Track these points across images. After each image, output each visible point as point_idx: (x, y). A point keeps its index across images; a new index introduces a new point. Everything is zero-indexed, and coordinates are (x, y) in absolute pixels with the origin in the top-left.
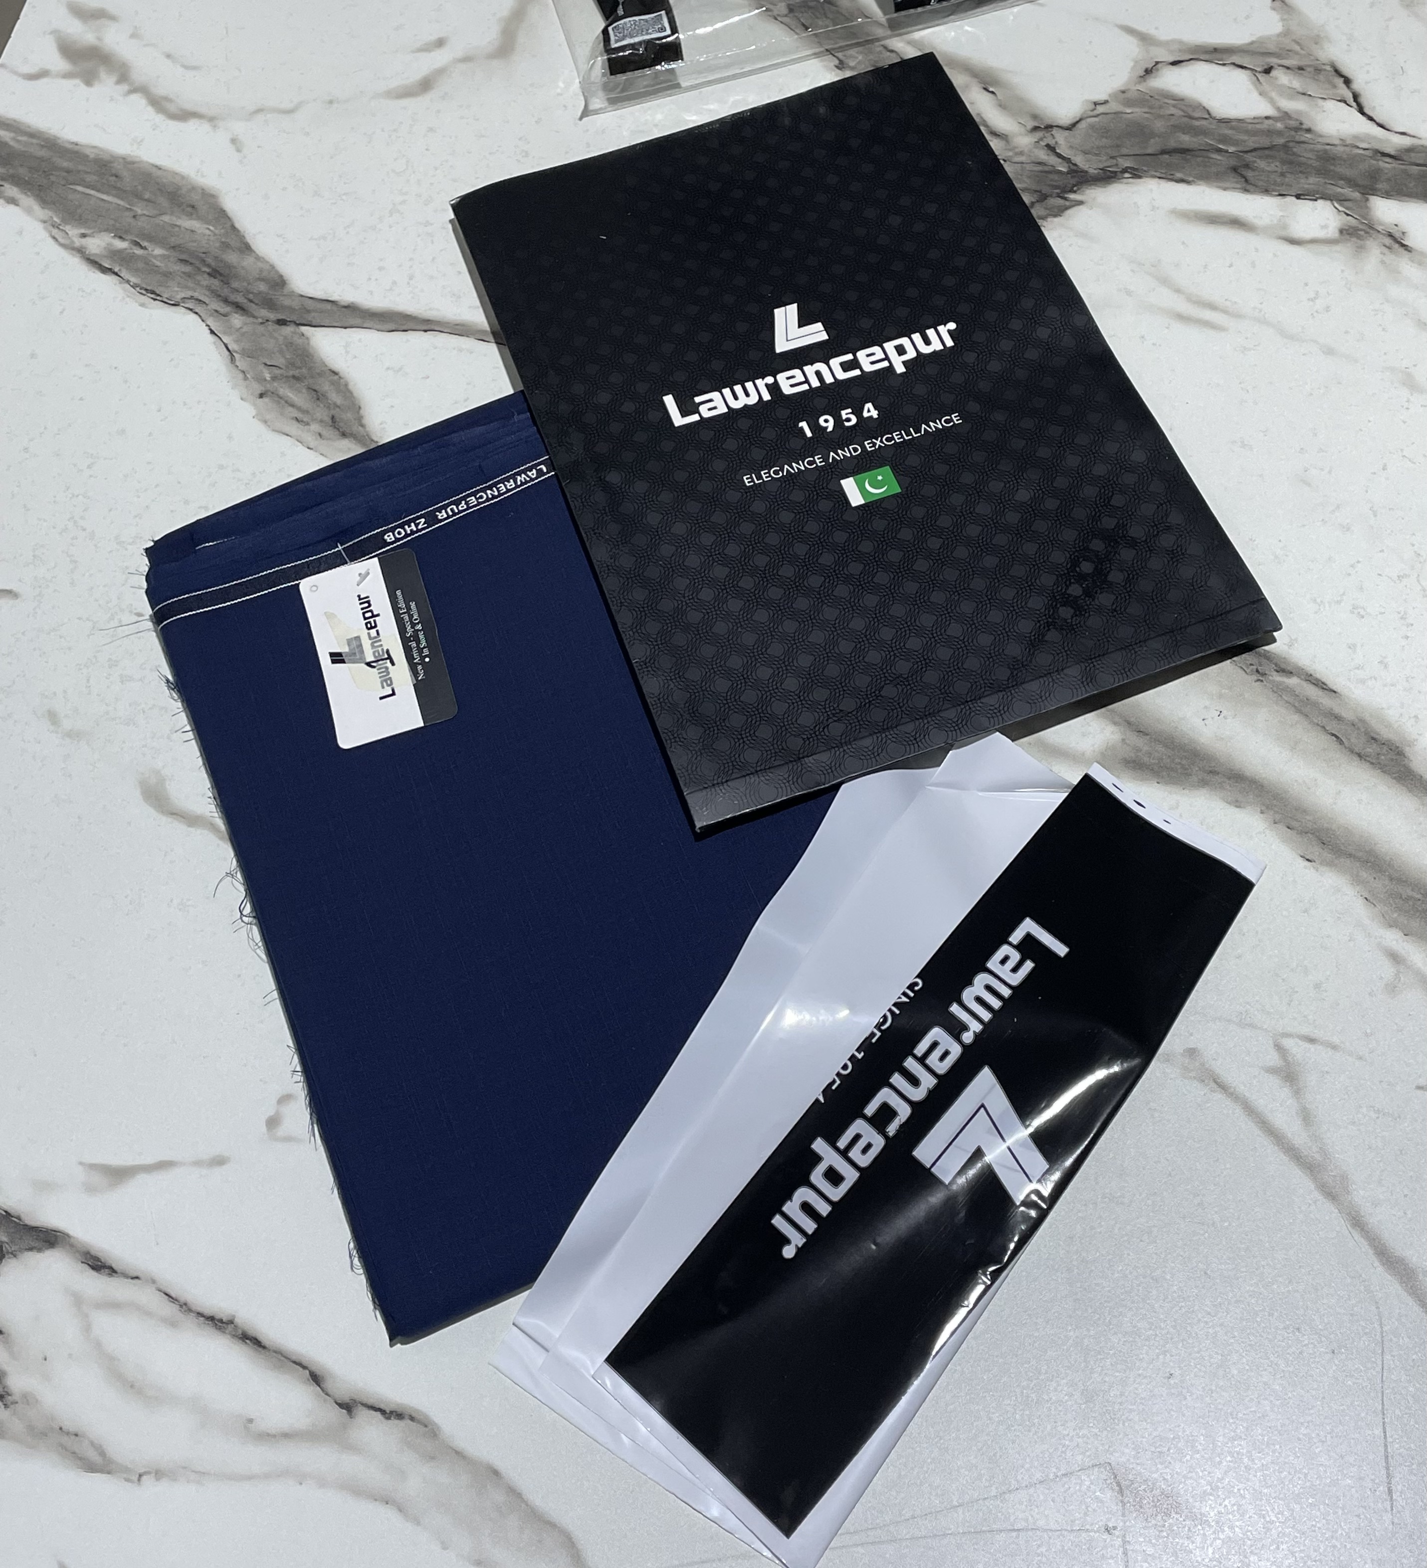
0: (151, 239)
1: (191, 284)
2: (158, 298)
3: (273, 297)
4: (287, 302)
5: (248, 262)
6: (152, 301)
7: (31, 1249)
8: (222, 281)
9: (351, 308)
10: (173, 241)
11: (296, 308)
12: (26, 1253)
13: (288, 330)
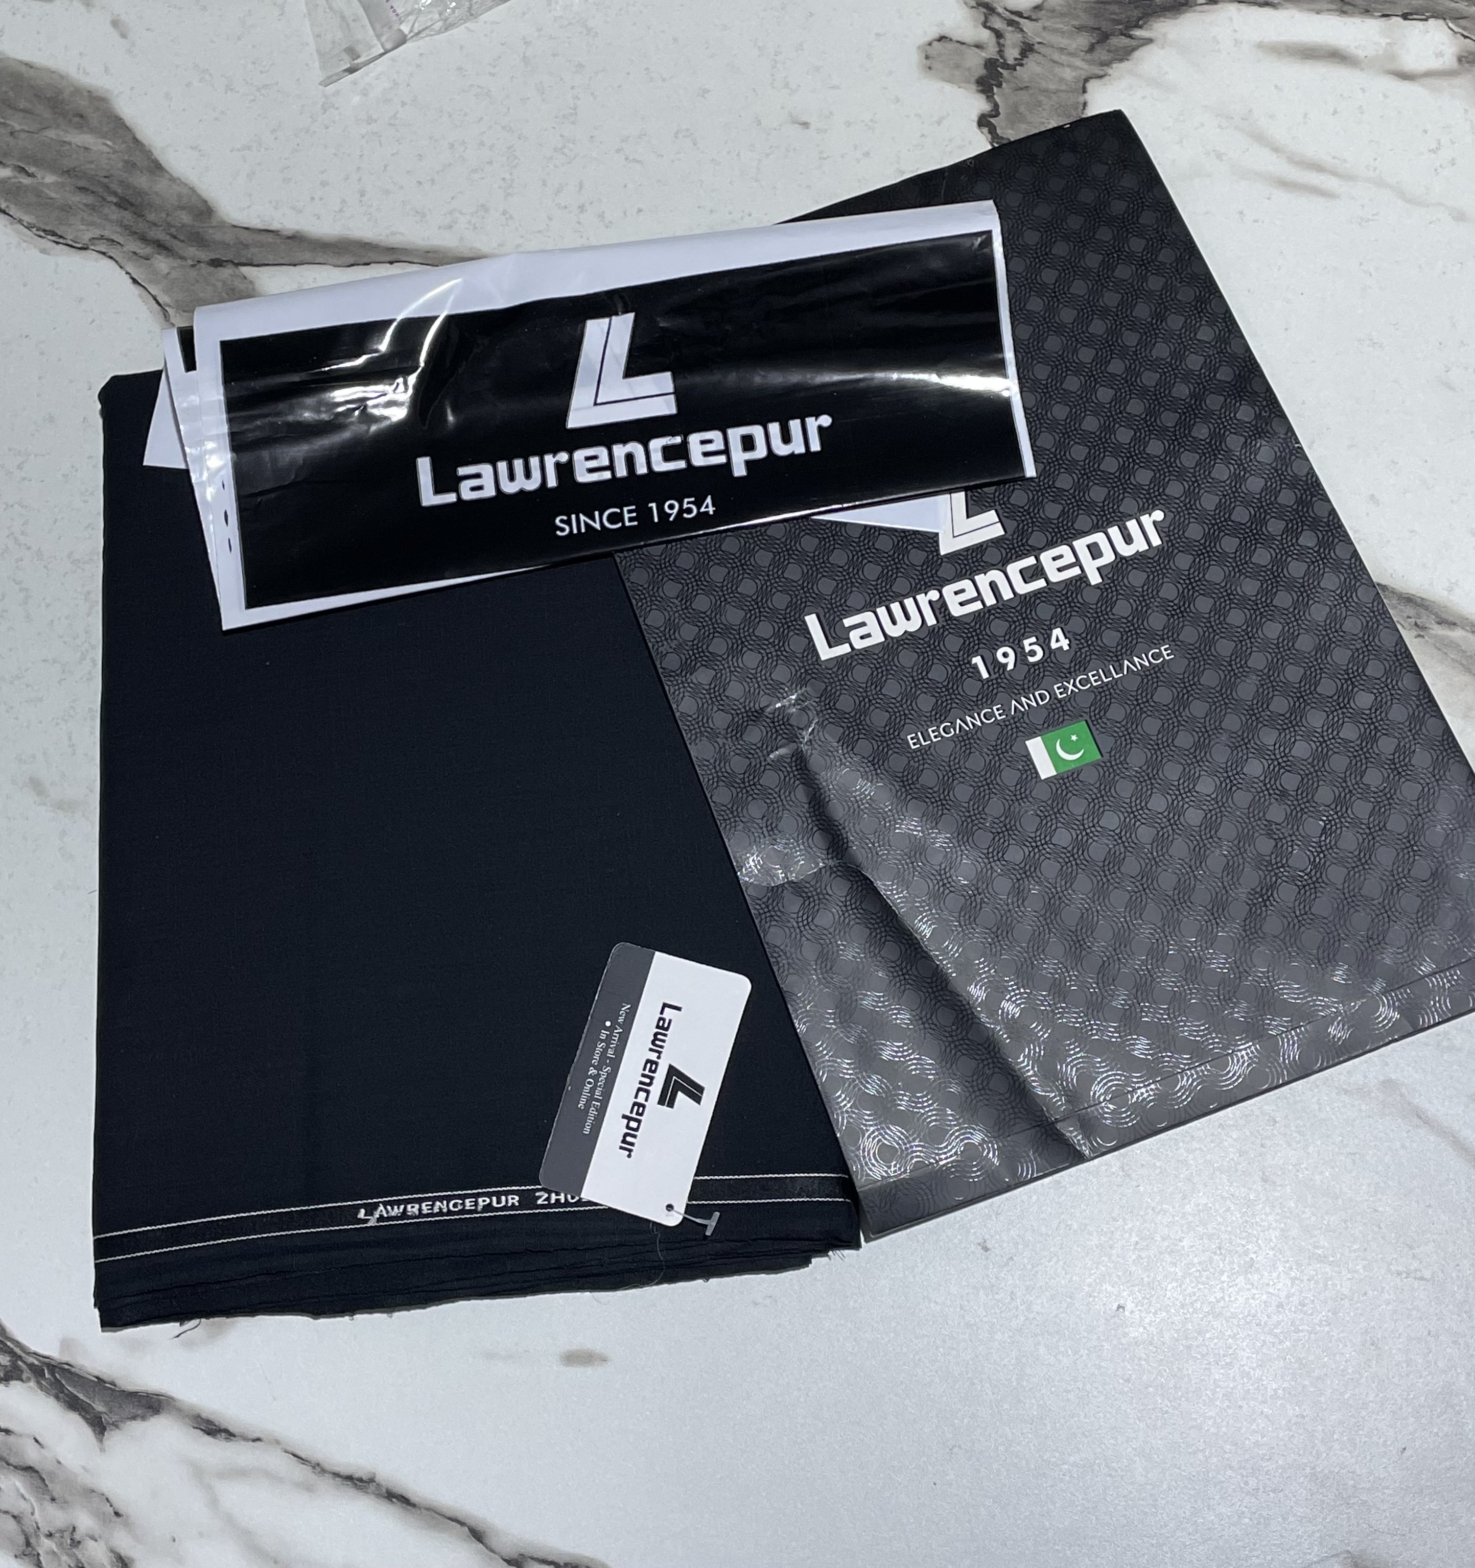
0: (36, 162)
1: (96, 219)
2: (61, 241)
3: (200, 230)
4: (218, 236)
5: (161, 186)
6: (54, 245)
7: (134, 1418)
8: (135, 213)
9: (296, 239)
10: (67, 163)
11: (231, 243)
12: (128, 1423)
13: (226, 272)
